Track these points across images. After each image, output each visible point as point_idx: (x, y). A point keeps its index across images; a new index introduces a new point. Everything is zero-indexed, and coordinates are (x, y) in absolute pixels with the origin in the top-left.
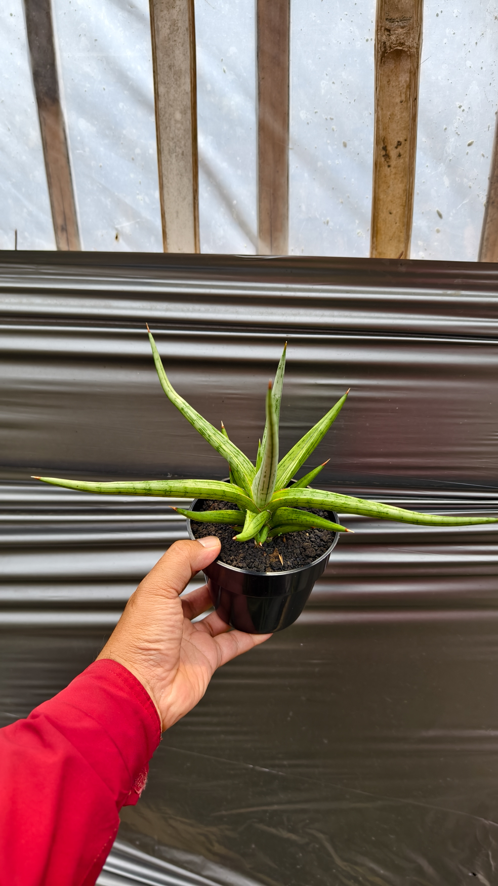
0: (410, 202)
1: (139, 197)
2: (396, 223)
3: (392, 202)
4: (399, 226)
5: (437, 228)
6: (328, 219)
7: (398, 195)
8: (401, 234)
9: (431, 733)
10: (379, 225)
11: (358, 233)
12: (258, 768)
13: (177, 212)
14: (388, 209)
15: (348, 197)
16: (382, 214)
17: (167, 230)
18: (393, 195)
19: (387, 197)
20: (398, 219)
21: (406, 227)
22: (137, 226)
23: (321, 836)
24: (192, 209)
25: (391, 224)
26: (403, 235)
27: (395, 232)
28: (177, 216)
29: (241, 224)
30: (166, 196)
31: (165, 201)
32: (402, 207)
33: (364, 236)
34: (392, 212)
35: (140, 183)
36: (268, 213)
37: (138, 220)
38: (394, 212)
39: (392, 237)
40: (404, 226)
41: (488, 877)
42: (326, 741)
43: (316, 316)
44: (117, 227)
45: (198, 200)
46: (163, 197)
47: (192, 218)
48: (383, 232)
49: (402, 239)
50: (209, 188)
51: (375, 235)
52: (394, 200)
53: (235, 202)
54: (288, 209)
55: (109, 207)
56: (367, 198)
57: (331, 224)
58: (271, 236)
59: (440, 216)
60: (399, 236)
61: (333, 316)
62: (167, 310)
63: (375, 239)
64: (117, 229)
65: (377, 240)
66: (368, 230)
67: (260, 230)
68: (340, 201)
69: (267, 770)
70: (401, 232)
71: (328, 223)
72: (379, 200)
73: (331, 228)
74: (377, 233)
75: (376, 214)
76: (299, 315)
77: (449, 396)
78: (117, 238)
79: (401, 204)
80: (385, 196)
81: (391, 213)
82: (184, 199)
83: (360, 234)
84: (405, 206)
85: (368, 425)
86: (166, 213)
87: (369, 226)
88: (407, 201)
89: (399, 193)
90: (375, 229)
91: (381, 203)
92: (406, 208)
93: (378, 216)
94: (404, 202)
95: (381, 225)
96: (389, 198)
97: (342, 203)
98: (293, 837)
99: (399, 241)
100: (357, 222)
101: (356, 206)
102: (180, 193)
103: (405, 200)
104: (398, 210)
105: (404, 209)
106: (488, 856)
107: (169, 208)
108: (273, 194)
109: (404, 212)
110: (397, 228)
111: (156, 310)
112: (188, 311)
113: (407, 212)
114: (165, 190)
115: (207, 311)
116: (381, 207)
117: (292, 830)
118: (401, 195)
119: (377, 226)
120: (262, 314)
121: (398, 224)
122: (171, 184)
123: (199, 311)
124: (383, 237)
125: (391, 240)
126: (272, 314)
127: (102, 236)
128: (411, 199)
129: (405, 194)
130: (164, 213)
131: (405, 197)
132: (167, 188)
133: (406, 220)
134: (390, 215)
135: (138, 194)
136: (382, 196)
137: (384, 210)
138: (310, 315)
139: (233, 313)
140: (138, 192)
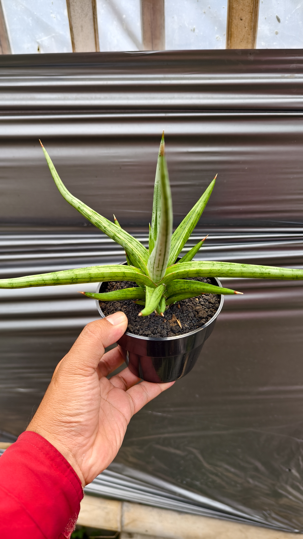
0: (256, 8)
1: (53, 15)
2: (245, 28)
3: (242, 10)
4: (248, 29)
5: (276, 31)
6: (194, 27)
7: (247, 3)
8: (249, 36)
9: (265, 389)
10: (232, 30)
11: (217, 38)
12: (155, 413)
13: (82, 27)
14: (240, 16)
15: (210, 8)
16: (235, 21)
17: (75, 41)
18: (243, 4)
19: (239, 5)
20: (247, 24)
21: (253, 30)
22: (53, 39)
23: (195, 451)
24: (92, 23)
25: (242, 29)
26: (250, 37)
27: (244, 35)
28: (82, 30)
29: (130, 34)
30: (72, 13)
31: (72, 18)
32: (250, 14)
33: (222, 40)
34: (242, 18)
35: (52, 3)
36: (149, 24)
37: (54, 35)
38: (244, 18)
39: (242, 40)
40: (251, 29)
41: (298, 471)
42: (197, 396)
43: (187, 98)
44: (38, 41)
45: (96, 15)
46: (71, 14)
47: (93, 31)
48: (235, 36)
49: (250, 41)
50: (104, 5)
51: (230, 38)
52: (244, 8)
53: (124, 16)
54: (164, 20)
55: (31, 25)
56: (224, 8)
57: (196, 31)
58: (152, 43)
59: (279, 20)
60: (248, 38)
61: (199, 98)
62: (76, 99)
63: (229, 41)
64: (38, 43)
65: (231, 42)
66: (224, 35)
67: (144, 38)
68: (203, 11)
69: (160, 414)
70: (249, 35)
71: (194, 30)
72: (233, 8)
73: (197, 34)
74: (231, 37)
75: (230, 20)
76: (173, 98)
77: (284, 158)
78: (39, 50)
79: (249, 11)
80: (238, 5)
81: (241, 20)
82: (86, 15)
83: (218, 38)
84: (252, 13)
85: (225, 181)
86: (73, 27)
87: (225, 32)
88: (254, 8)
89: (248, 2)
90: (230, 33)
91: (234, 11)
92: (253, 14)
93: (232, 22)
94: (252, 9)
95: (234, 30)
96: (241, 7)
97: (205, 13)
98: (178, 452)
99: (247, 42)
100: (216, 28)
101: (215, 15)
102: (83, 10)
103: (252, 7)
104: (246, 17)
105: (251, 15)
106: (298, 460)
107: (75, 23)
108: (153, 8)
109: (252, 18)
110: (246, 32)
111: (68, 99)
112: (92, 99)
113: (253, 18)
114: (72, 7)
115: (106, 99)
116: (234, 15)
117: (177, 448)
118: (249, 4)
119: (231, 31)
120: (146, 99)
121: (247, 28)
122: (75, 2)
123: (100, 99)
124: (236, 40)
125: (241, 41)
126: (154, 98)
127: (28, 48)
128: (257, 6)
129: (253, 2)
130: (72, 28)
131: (253, 5)
132: (73, 6)
133: (253, 24)
134: (241, 21)
135: (52, 13)
136: (235, 6)
137: (237, 17)
138: (182, 98)
139: (125, 99)
140: (51, 11)
